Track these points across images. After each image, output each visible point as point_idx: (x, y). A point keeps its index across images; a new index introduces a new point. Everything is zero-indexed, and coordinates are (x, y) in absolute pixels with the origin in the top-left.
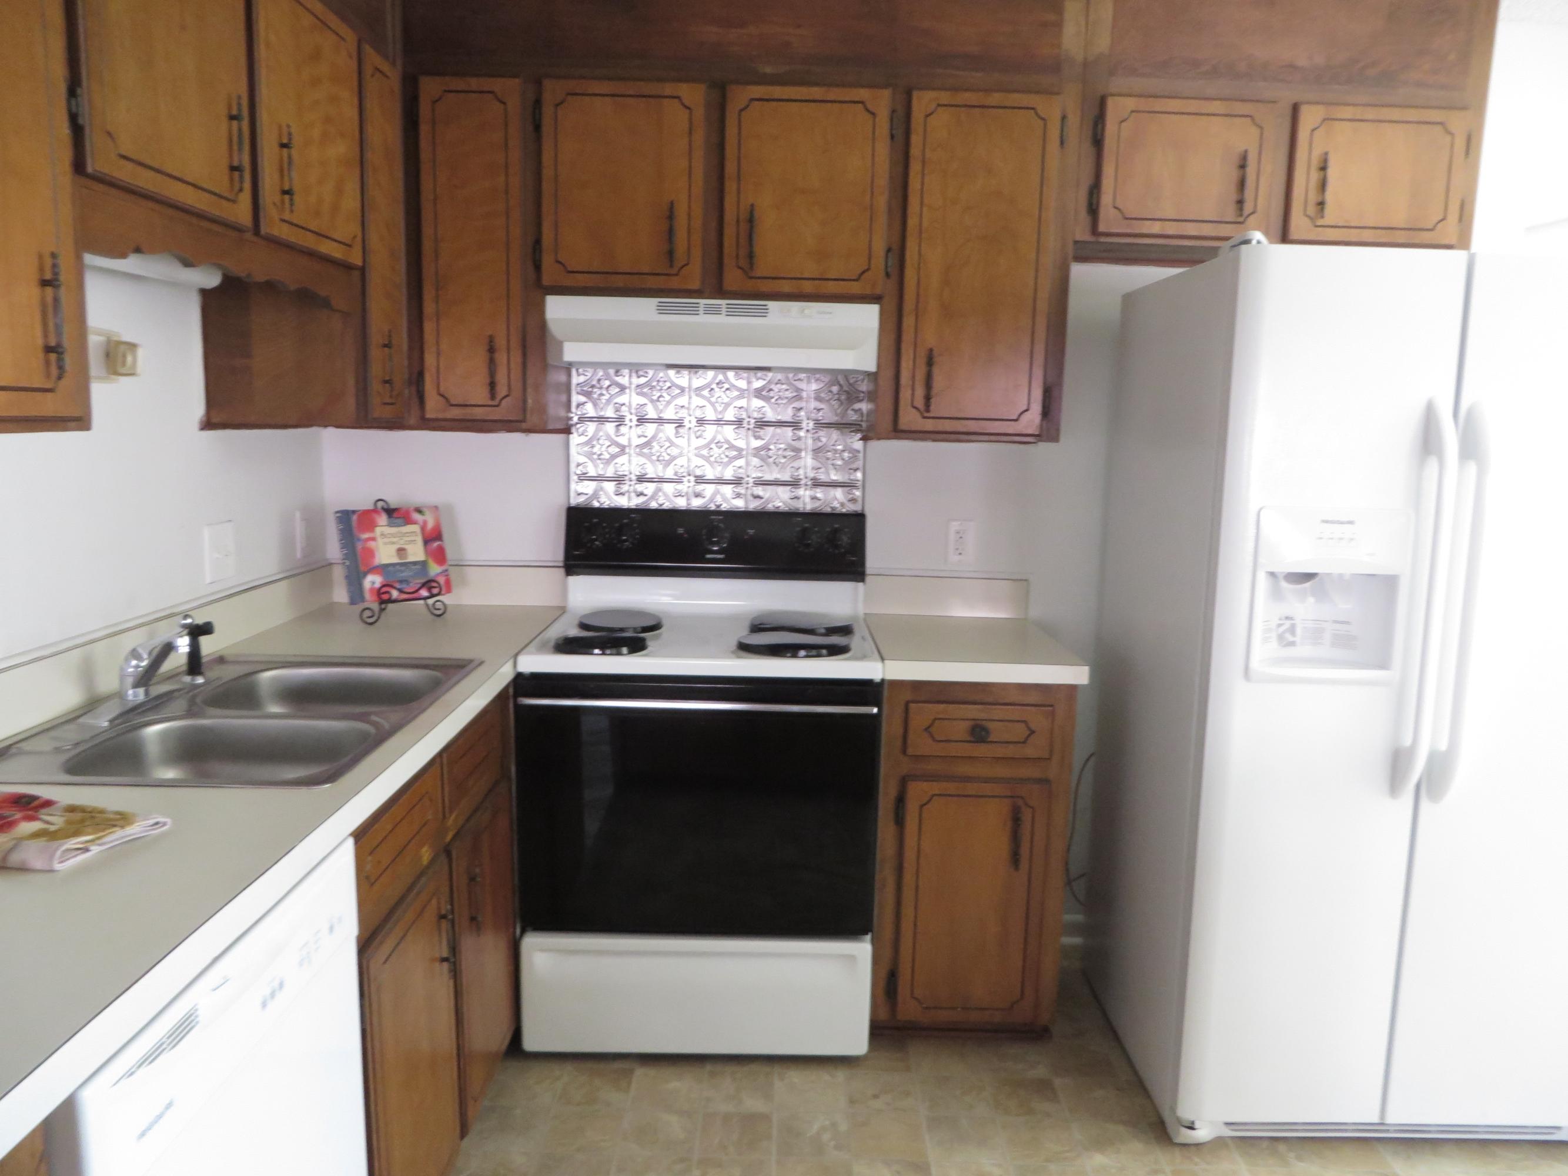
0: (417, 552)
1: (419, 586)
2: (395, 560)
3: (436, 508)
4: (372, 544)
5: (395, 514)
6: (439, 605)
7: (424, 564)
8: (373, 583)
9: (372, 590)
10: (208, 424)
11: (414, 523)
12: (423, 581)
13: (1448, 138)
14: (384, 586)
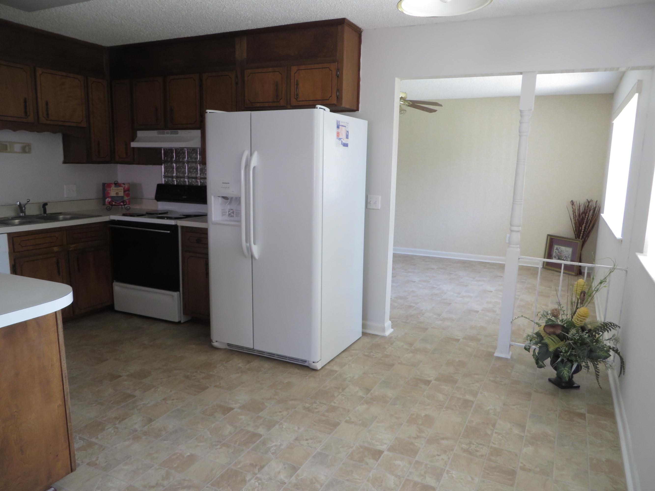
0: (121, 194)
1: (120, 202)
2: (115, 195)
3: (129, 183)
4: (110, 191)
5: (117, 184)
6: (128, 207)
7: (123, 197)
8: (108, 200)
9: (108, 202)
10: (65, 162)
11: (122, 187)
12: (121, 201)
13: (331, 72)
14: (111, 201)
